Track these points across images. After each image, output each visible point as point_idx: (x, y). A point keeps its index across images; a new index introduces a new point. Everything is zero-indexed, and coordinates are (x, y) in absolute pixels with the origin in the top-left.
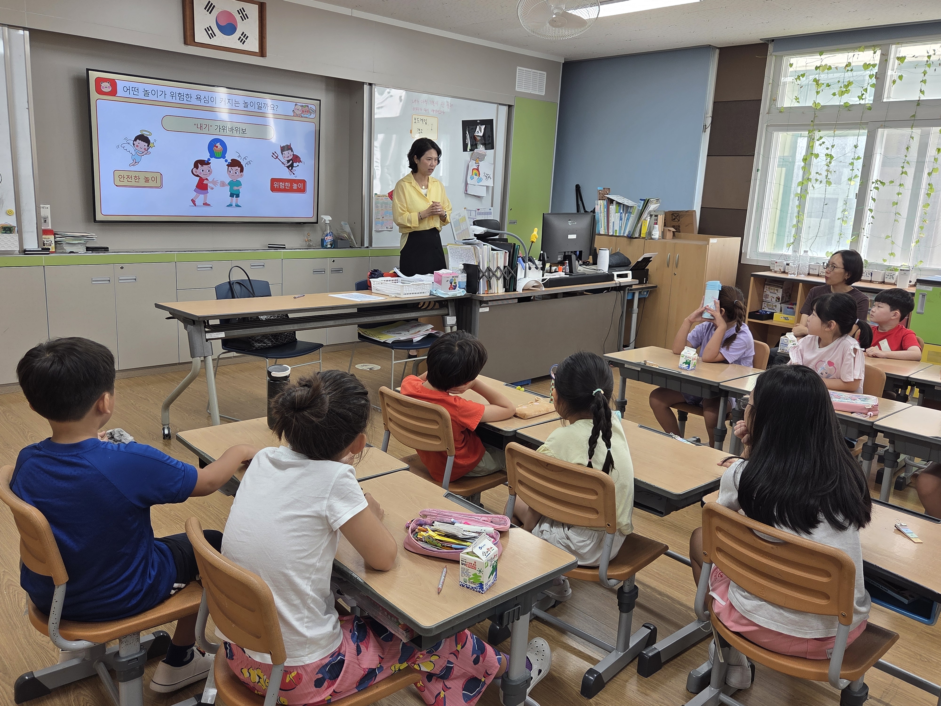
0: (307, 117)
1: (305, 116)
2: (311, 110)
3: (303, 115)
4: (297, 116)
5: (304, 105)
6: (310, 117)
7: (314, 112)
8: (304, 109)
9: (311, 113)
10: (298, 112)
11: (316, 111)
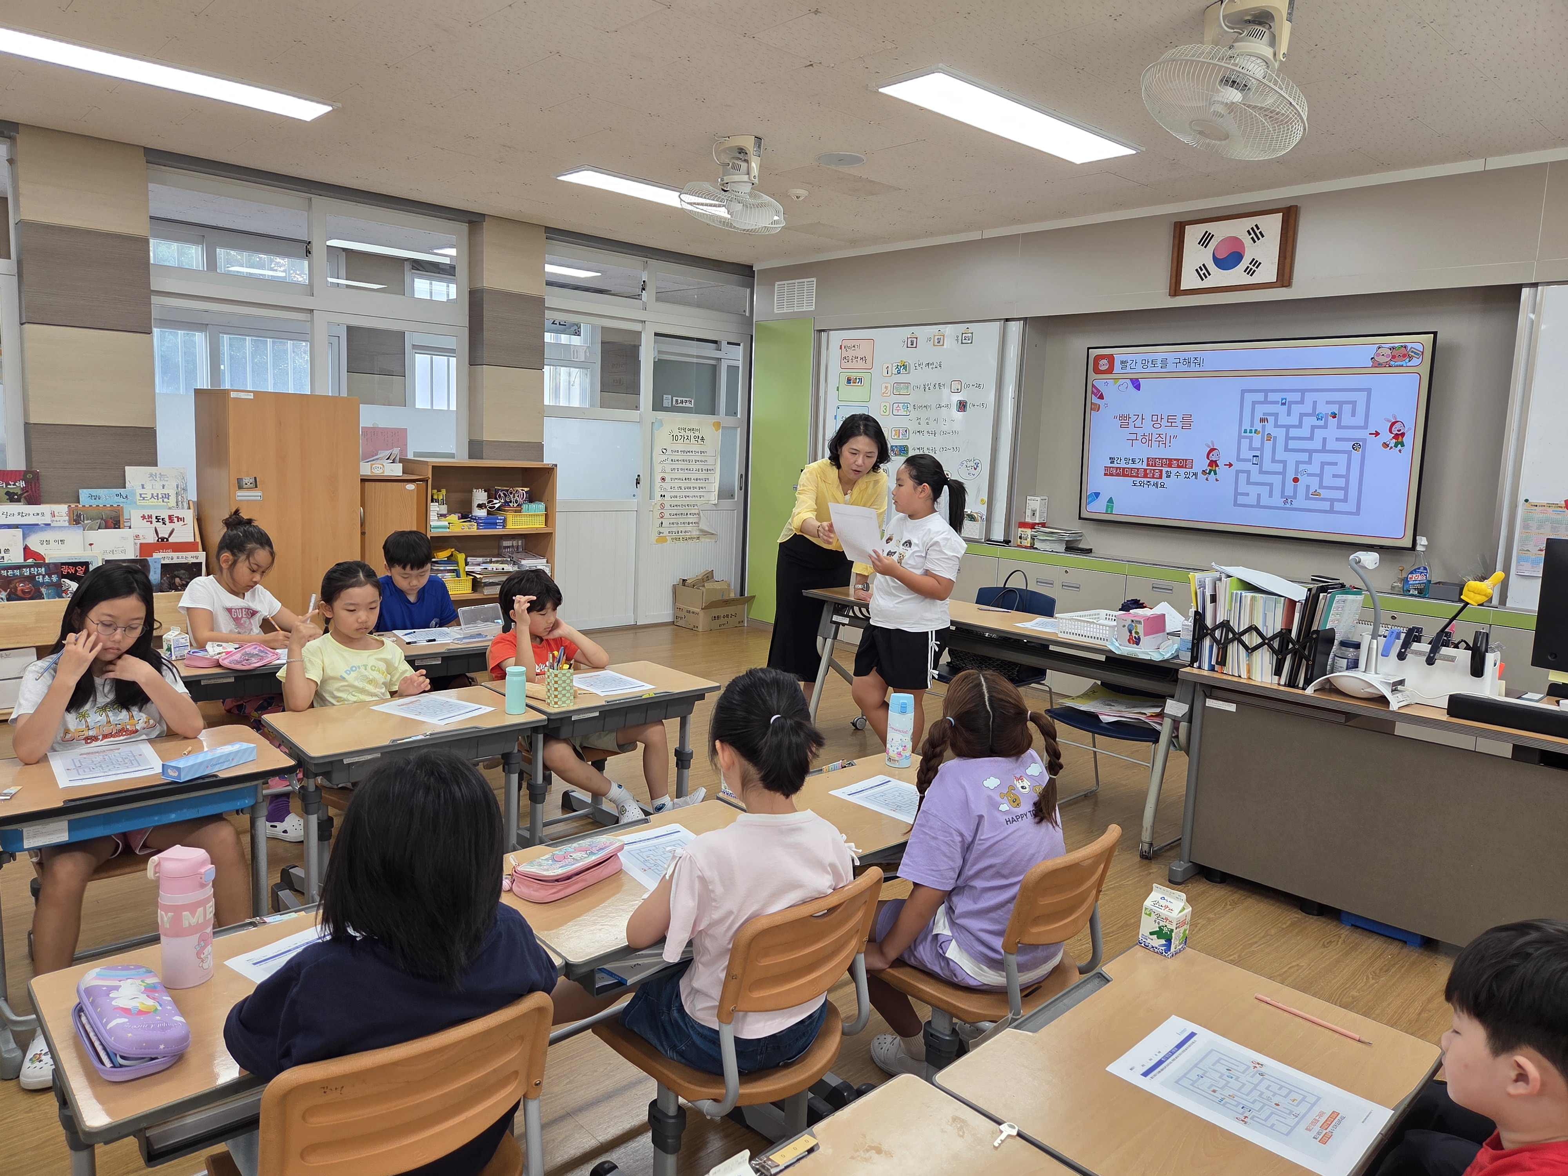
0: (1402, 366)
1: (1396, 364)
2: (1412, 352)
3: (1392, 363)
4: (1380, 365)
5: (1396, 345)
6: (1409, 364)
7: (1418, 354)
8: (1395, 352)
9: (1411, 358)
10: (1381, 359)
11: (1423, 352)
